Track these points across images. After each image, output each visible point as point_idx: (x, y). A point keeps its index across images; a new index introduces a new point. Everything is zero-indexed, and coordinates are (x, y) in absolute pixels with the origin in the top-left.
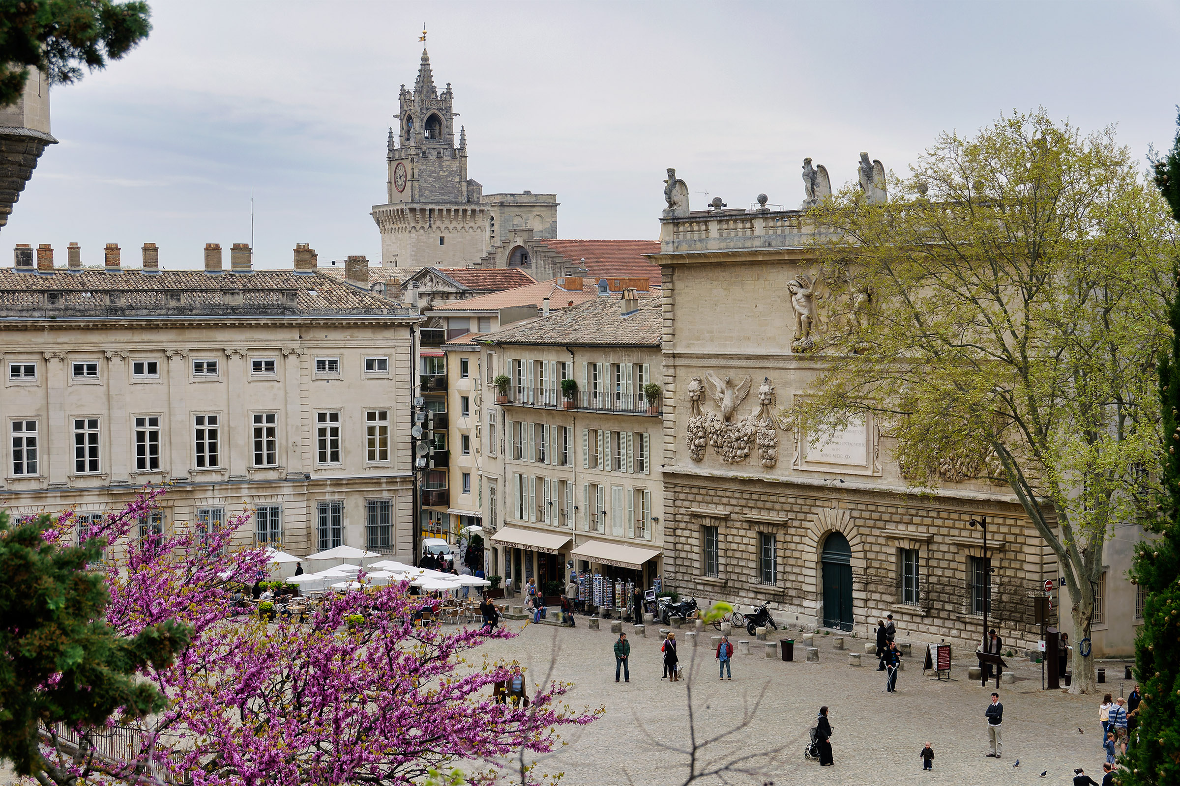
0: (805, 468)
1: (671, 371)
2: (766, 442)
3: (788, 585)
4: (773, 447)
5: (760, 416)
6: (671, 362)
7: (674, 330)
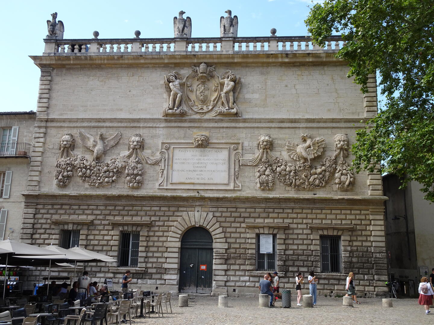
0: (170, 187)
1: (43, 130)
2: (135, 172)
3: (149, 265)
4: (141, 175)
5: (129, 157)
6: (43, 124)
7: (49, 105)
